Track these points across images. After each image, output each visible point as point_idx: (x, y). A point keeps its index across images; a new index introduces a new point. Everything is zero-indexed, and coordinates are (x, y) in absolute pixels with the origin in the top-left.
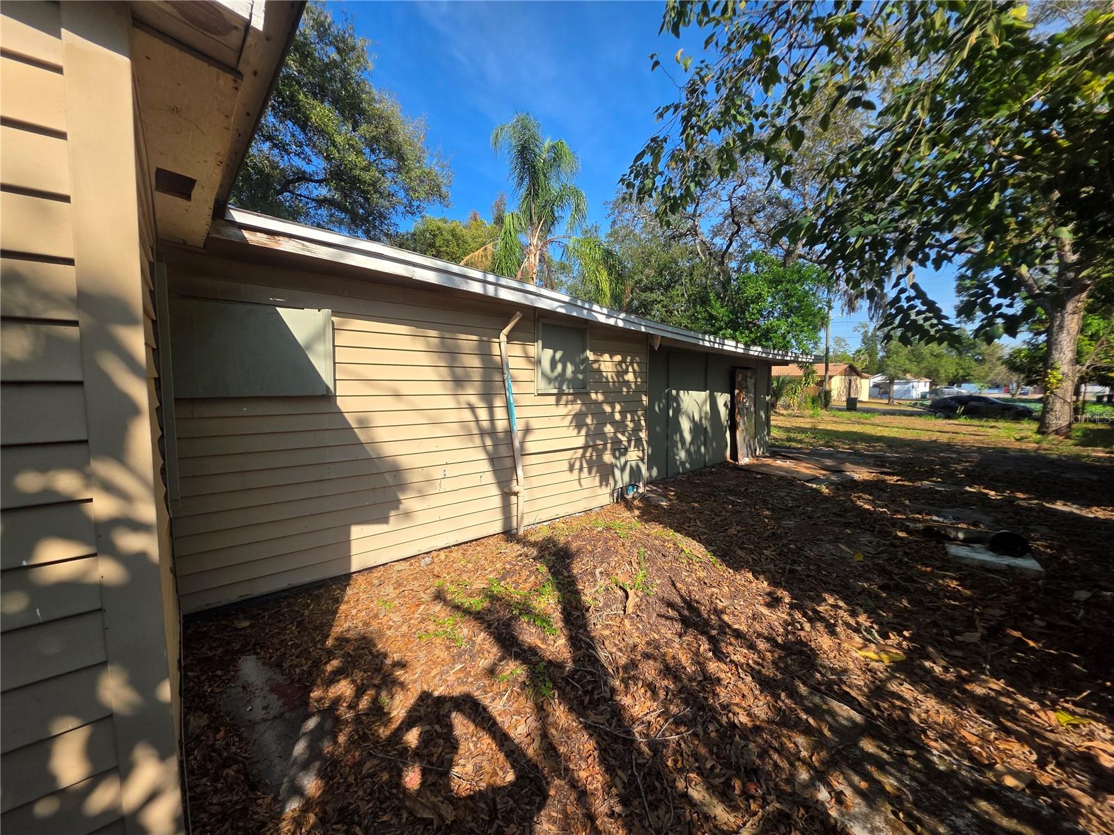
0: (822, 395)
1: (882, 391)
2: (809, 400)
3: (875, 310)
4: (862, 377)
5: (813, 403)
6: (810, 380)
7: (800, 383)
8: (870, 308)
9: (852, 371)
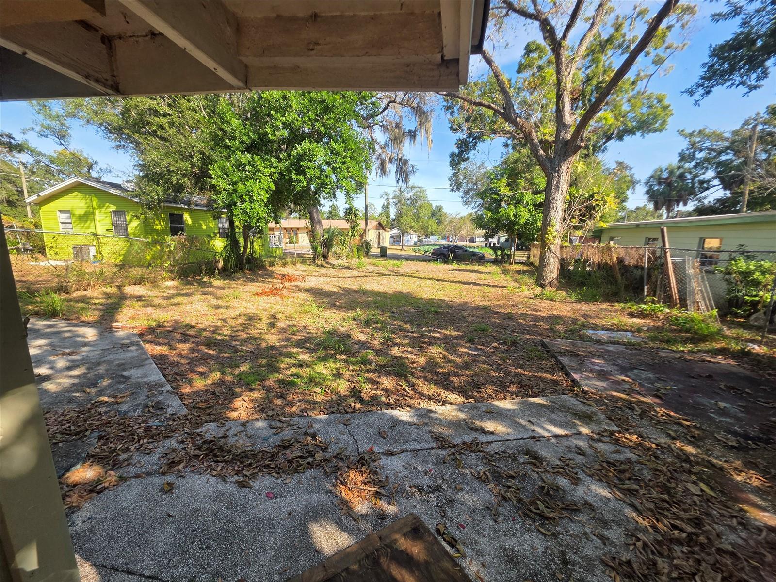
0: (364, 245)
1: (396, 240)
2: (355, 250)
3: (400, 174)
4: (386, 231)
5: (358, 252)
6: (355, 232)
7: (347, 235)
8: (396, 172)
9: (380, 226)
